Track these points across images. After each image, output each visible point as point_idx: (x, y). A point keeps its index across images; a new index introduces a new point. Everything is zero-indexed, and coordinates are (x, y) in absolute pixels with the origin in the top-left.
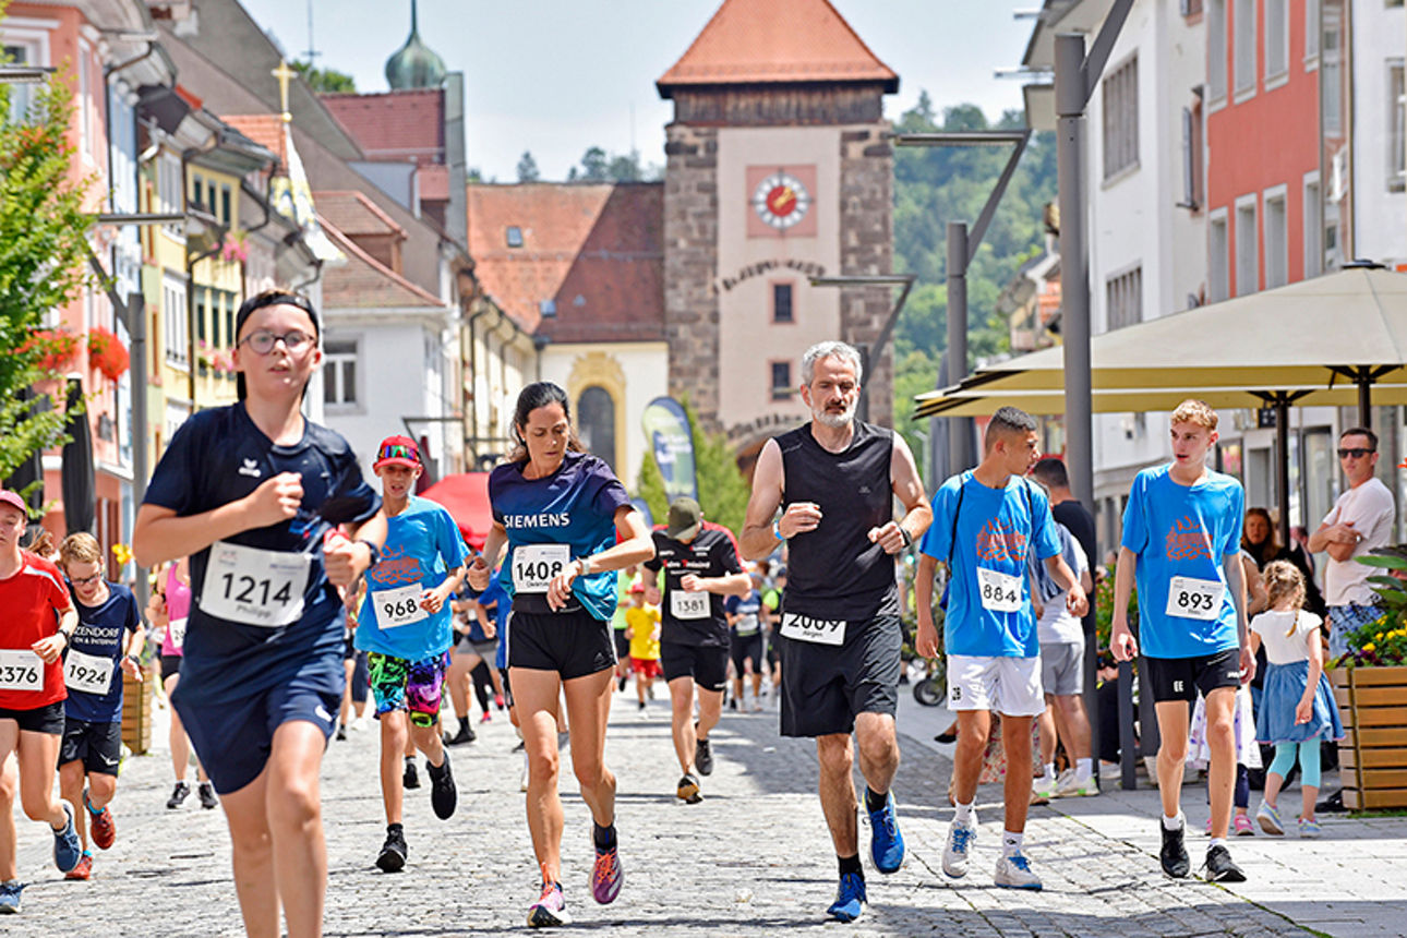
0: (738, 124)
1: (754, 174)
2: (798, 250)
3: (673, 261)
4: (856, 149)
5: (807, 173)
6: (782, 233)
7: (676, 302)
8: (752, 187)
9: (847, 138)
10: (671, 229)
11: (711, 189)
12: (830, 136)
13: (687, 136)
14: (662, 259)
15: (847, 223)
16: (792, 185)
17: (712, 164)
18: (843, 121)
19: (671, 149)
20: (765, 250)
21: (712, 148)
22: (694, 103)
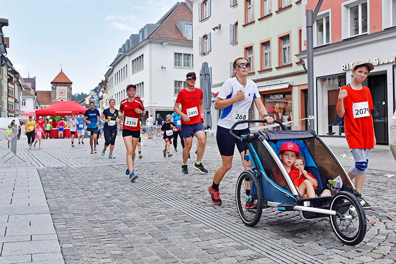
0: (58, 86)
1: (60, 90)
2: (63, 97)
3: (52, 97)
4: (69, 89)
5: (64, 90)
6: (62, 95)
7: (52, 101)
8: (59, 91)
9: (68, 88)
10: (52, 95)
11: (56, 91)
12: (66, 87)
13: (54, 87)
14: (51, 98)
15: (68, 95)
16: (63, 92)
17: (56, 89)
18: (67, 86)
19: (52, 88)
20: (60, 97)
21: (56, 88)
22: (54, 84)
